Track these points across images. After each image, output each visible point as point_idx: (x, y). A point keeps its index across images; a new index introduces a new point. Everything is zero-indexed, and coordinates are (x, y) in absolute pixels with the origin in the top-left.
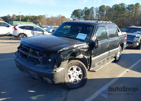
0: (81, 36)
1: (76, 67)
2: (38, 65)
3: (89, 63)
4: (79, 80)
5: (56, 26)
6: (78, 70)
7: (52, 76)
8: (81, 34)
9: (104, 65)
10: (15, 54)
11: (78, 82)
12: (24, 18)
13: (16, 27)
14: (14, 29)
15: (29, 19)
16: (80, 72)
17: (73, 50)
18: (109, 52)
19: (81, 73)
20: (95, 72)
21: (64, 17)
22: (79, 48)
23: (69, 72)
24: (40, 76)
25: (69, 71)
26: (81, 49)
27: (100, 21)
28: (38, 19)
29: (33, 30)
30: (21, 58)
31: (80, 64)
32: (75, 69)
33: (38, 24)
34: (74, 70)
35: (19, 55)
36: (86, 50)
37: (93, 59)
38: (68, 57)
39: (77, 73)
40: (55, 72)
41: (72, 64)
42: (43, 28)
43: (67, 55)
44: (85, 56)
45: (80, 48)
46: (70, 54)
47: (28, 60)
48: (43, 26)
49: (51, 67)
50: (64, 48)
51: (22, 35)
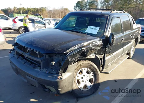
0: (92, 30)
1: (86, 69)
2: (38, 69)
3: (102, 64)
4: (90, 86)
5: (59, 19)
6: (88, 72)
7: (56, 85)
8: (92, 27)
9: (118, 64)
10: (10, 52)
11: (89, 88)
12: (25, 10)
13: (15, 20)
14: (13, 22)
15: (30, 12)
16: (91, 76)
17: (83, 49)
18: (124, 49)
19: (93, 77)
20: (108, 73)
21: (66, 9)
22: (90, 45)
23: (77, 76)
24: (41, 84)
25: (78, 74)
26: (93, 47)
27: (114, 11)
28: (40, 12)
29: (34, 23)
30: (18, 58)
31: (91, 65)
32: (85, 72)
33: (40, 17)
34: (83, 74)
35: (15, 54)
36: (99, 48)
37: (106, 58)
38: (76, 57)
39: (87, 76)
40: (61, 79)
41: (81, 66)
42: (44, 20)
43: (76, 56)
44: (97, 56)
45: (92, 45)
46: (79, 54)
47: (26, 61)
48: (46, 19)
49: (55, 72)
50: (72, 48)
51: (22, 29)
